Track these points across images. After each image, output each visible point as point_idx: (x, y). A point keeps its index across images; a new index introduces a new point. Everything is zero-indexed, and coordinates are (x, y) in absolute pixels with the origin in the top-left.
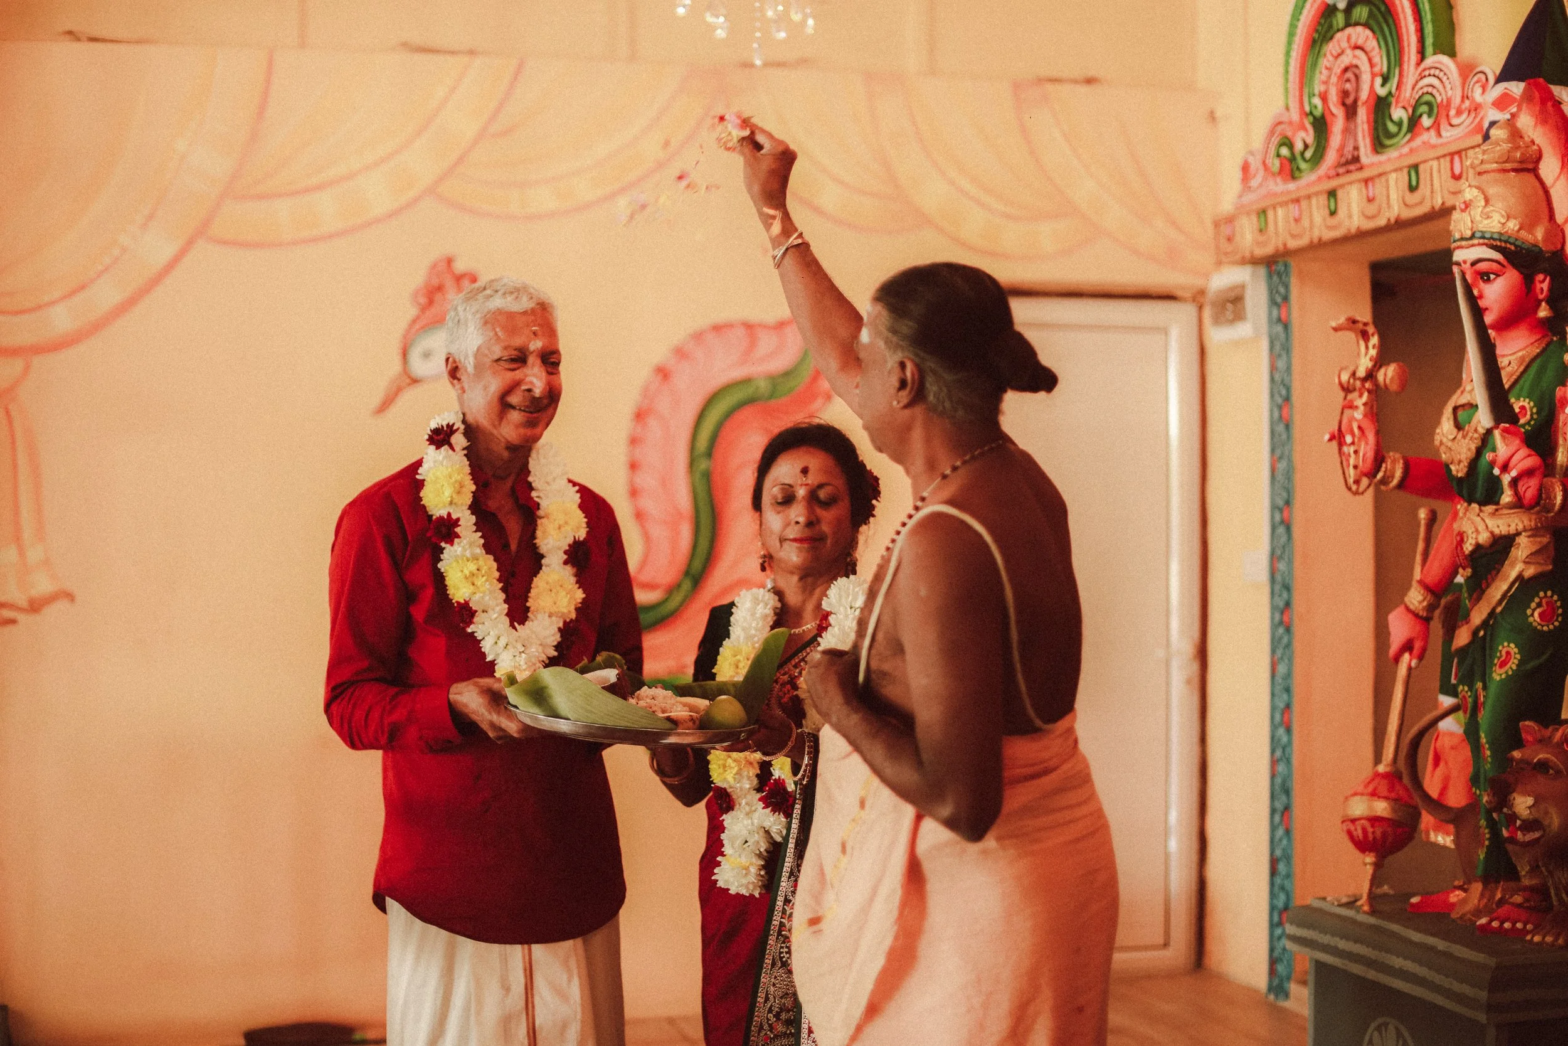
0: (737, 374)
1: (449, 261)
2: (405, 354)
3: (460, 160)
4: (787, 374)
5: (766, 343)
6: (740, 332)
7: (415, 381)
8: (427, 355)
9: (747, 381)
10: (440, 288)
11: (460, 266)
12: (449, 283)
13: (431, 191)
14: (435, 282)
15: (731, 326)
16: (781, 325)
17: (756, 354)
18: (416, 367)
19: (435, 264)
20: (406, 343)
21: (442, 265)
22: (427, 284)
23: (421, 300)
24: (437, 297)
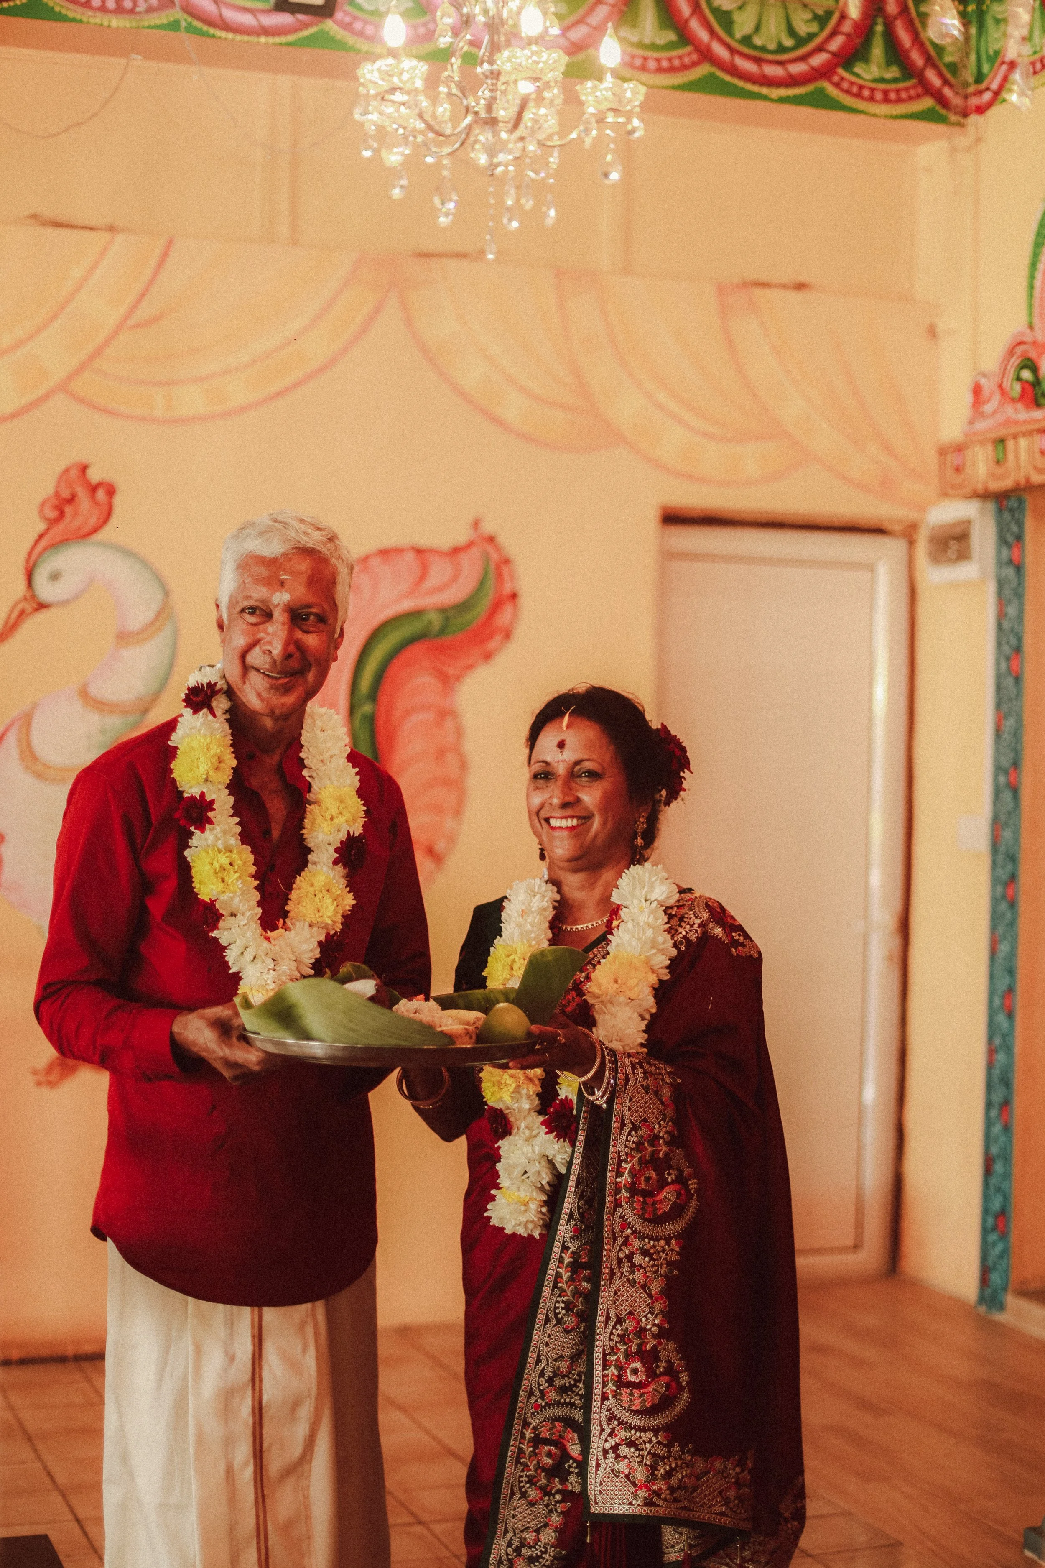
0: (407, 605)
1: (84, 469)
2: (29, 576)
3: (97, 353)
4: (463, 607)
5: (439, 572)
6: (410, 556)
7: (42, 606)
8: (55, 576)
9: (416, 614)
10: (72, 500)
11: (94, 475)
12: (82, 494)
13: (63, 387)
14: (66, 494)
15: (398, 551)
16: (456, 551)
17: (428, 584)
18: (45, 590)
19: (67, 471)
20: (31, 562)
21: (74, 473)
22: (57, 494)
23: (52, 514)
24: (68, 510)
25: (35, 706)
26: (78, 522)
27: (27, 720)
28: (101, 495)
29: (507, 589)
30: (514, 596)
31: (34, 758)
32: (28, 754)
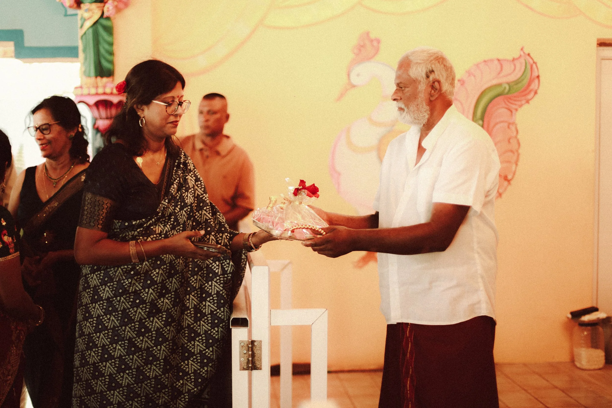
0: (495, 82)
1: (368, 34)
2: (349, 75)
4: (517, 82)
5: (508, 68)
6: (496, 62)
7: (353, 87)
8: (358, 75)
9: (500, 85)
10: (363, 46)
11: (372, 36)
12: (368, 43)
13: (358, 3)
14: (362, 44)
15: (492, 60)
16: (514, 60)
17: (504, 73)
18: (355, 80)
19: (362, 35)
20: (349, 69)
21: (364, 35)
22: (358, 44)
23: (356, 51)
24: (363, 49)
25: (352, 124)
26: (366, 54)
27: (348, 130)
28: (375, 44)
29: (535, 74)
30: (538, 77)
31: (352, 144)
32: (350, 144)
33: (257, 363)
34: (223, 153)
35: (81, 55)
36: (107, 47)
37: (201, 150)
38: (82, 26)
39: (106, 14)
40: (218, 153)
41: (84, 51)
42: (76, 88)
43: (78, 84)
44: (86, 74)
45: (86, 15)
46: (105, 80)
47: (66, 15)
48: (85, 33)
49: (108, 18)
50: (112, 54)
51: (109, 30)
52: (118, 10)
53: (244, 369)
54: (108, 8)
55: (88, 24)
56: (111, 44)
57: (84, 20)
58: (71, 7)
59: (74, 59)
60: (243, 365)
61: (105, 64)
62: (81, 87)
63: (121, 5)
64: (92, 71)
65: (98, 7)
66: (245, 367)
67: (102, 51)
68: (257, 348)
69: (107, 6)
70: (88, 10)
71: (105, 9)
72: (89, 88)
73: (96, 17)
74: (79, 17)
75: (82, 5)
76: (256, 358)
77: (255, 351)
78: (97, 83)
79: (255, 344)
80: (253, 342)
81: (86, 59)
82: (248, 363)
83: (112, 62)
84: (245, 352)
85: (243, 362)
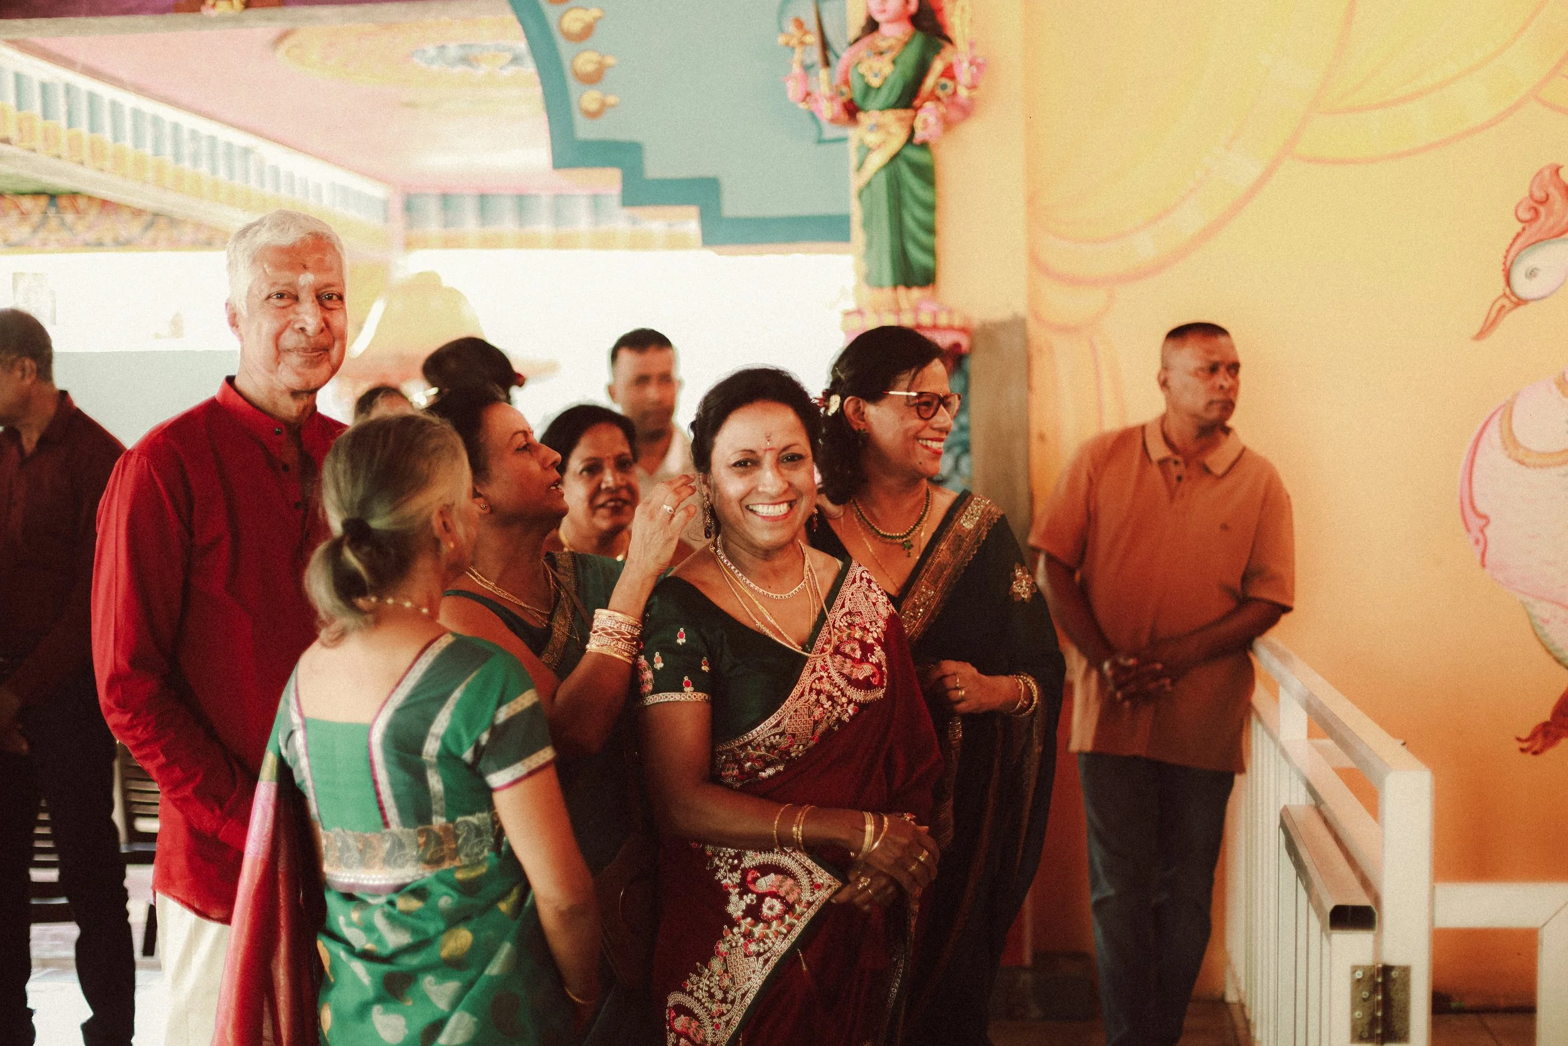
3: (1565, 58)
7: (1521, 302)
8: (1532, 274)
13: (1534, 95)
18: (1523, 286)
19: (1540, 172)
20: (1508, 263)
21: (1547, 173)
22: (1531, 196)
23: (1527, 216)
24: (1542, 209)
25: (1516, 395)
26: (1552, 221)
27: (1507, 410)
31: (1516, 444)
32: (1510, 442)
33: (1398, 1026)
34: (1219, 470)
35: (858, 234)
36: (920, 213)
37: (1162, 463)
38: (861, 166)
39: (920, 136)
40: (1207, 470)
41: (867, 224)
42: (847, 314)
43: (851, 305)
44: (871, 280)
45: (872, 139)
46: (916, 293)
47: (821, 141)
48: (869, 184)
49: (924, 146)
50: (931, 230)
51: (926, 174)
52: (947, 124)
53: (1361, 1039)
54: (925, 121)
55: (877, 160)
56: (931, 208)
57: (866, 151)
58: (834, 120)
59: (841, 246)
60: (1360, 1030)
61: (918, 256)
62: (859, 312)
63: (954, 114)
64: (887, 273)
65: (900, 119)
66: (1366, 1035)
67: (910, 223)
68: (1397, 986)
69: (922, 115)
70: (877, 127)
71: (918, 124)
72: (877, 312)
73: (896, 142)
74: (852, 146)
75: (861, 116)
76: (1395, 1012)
77: (1393, 994)
78: (897, 302)
79: (1394, 974)
80: (1386, 970)
81: (869, 245)
82: (1373, 1022)
83: (931, 251)
84: (1365, 994)
85: (1359, 1022)
